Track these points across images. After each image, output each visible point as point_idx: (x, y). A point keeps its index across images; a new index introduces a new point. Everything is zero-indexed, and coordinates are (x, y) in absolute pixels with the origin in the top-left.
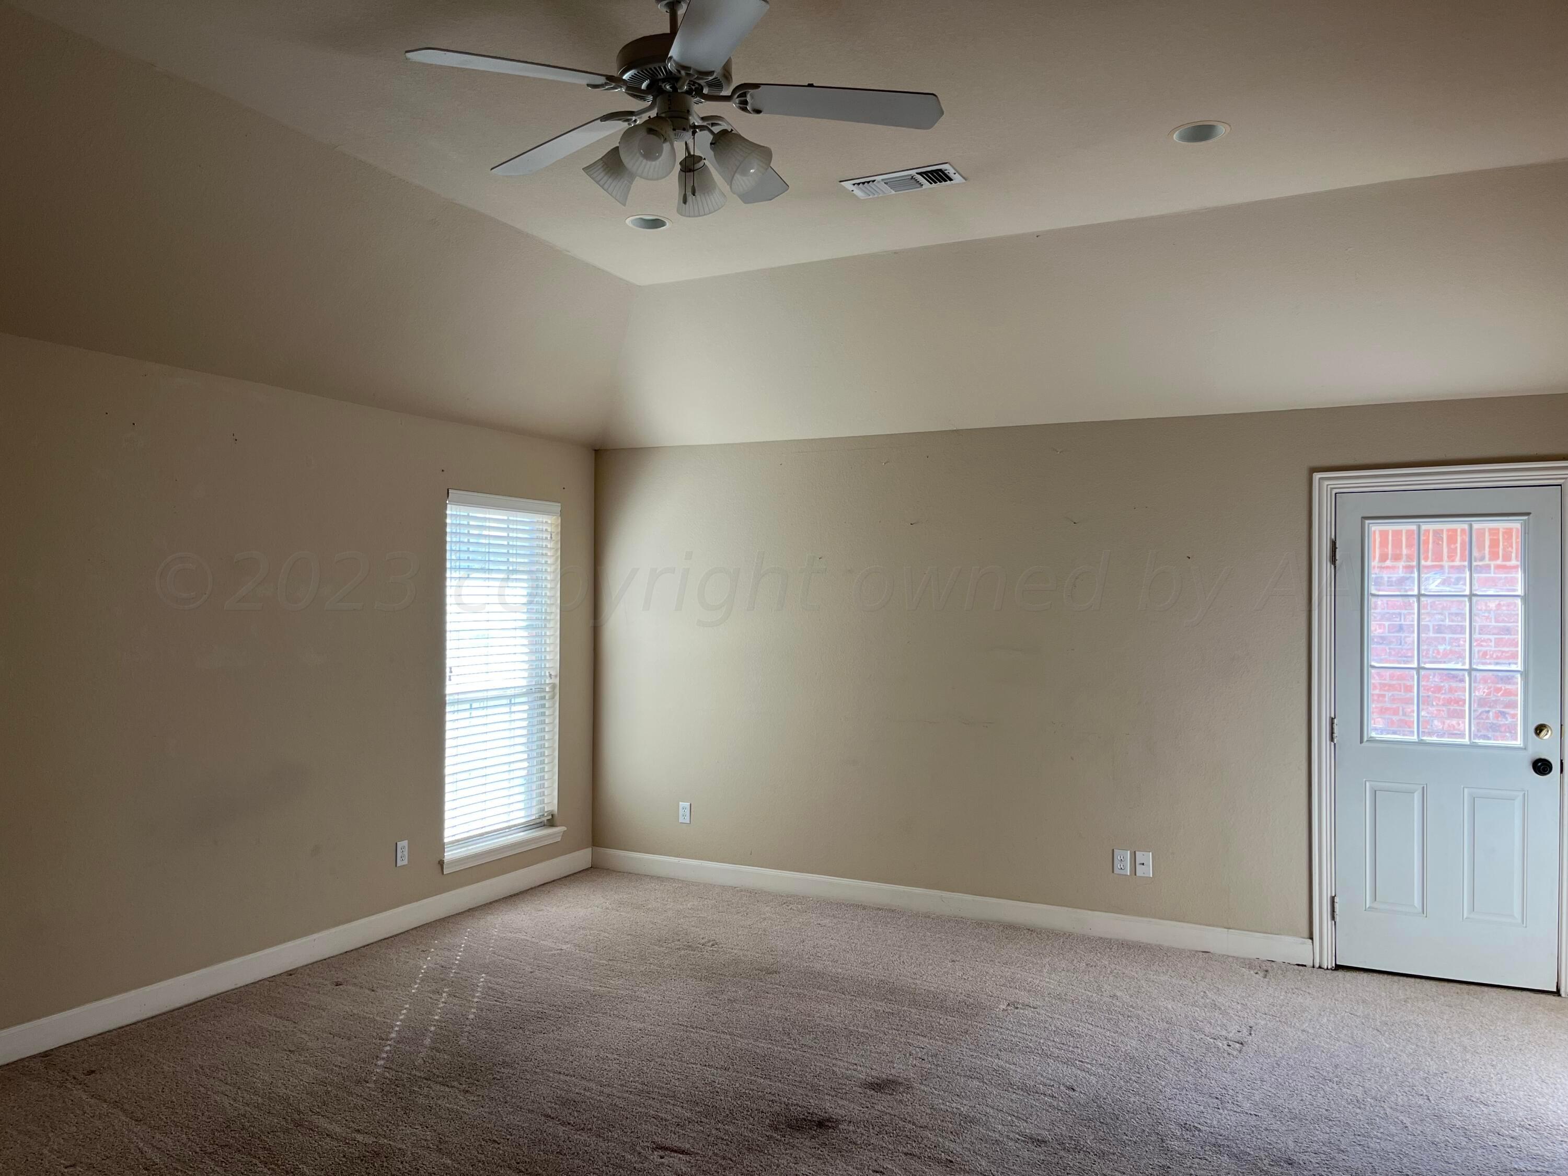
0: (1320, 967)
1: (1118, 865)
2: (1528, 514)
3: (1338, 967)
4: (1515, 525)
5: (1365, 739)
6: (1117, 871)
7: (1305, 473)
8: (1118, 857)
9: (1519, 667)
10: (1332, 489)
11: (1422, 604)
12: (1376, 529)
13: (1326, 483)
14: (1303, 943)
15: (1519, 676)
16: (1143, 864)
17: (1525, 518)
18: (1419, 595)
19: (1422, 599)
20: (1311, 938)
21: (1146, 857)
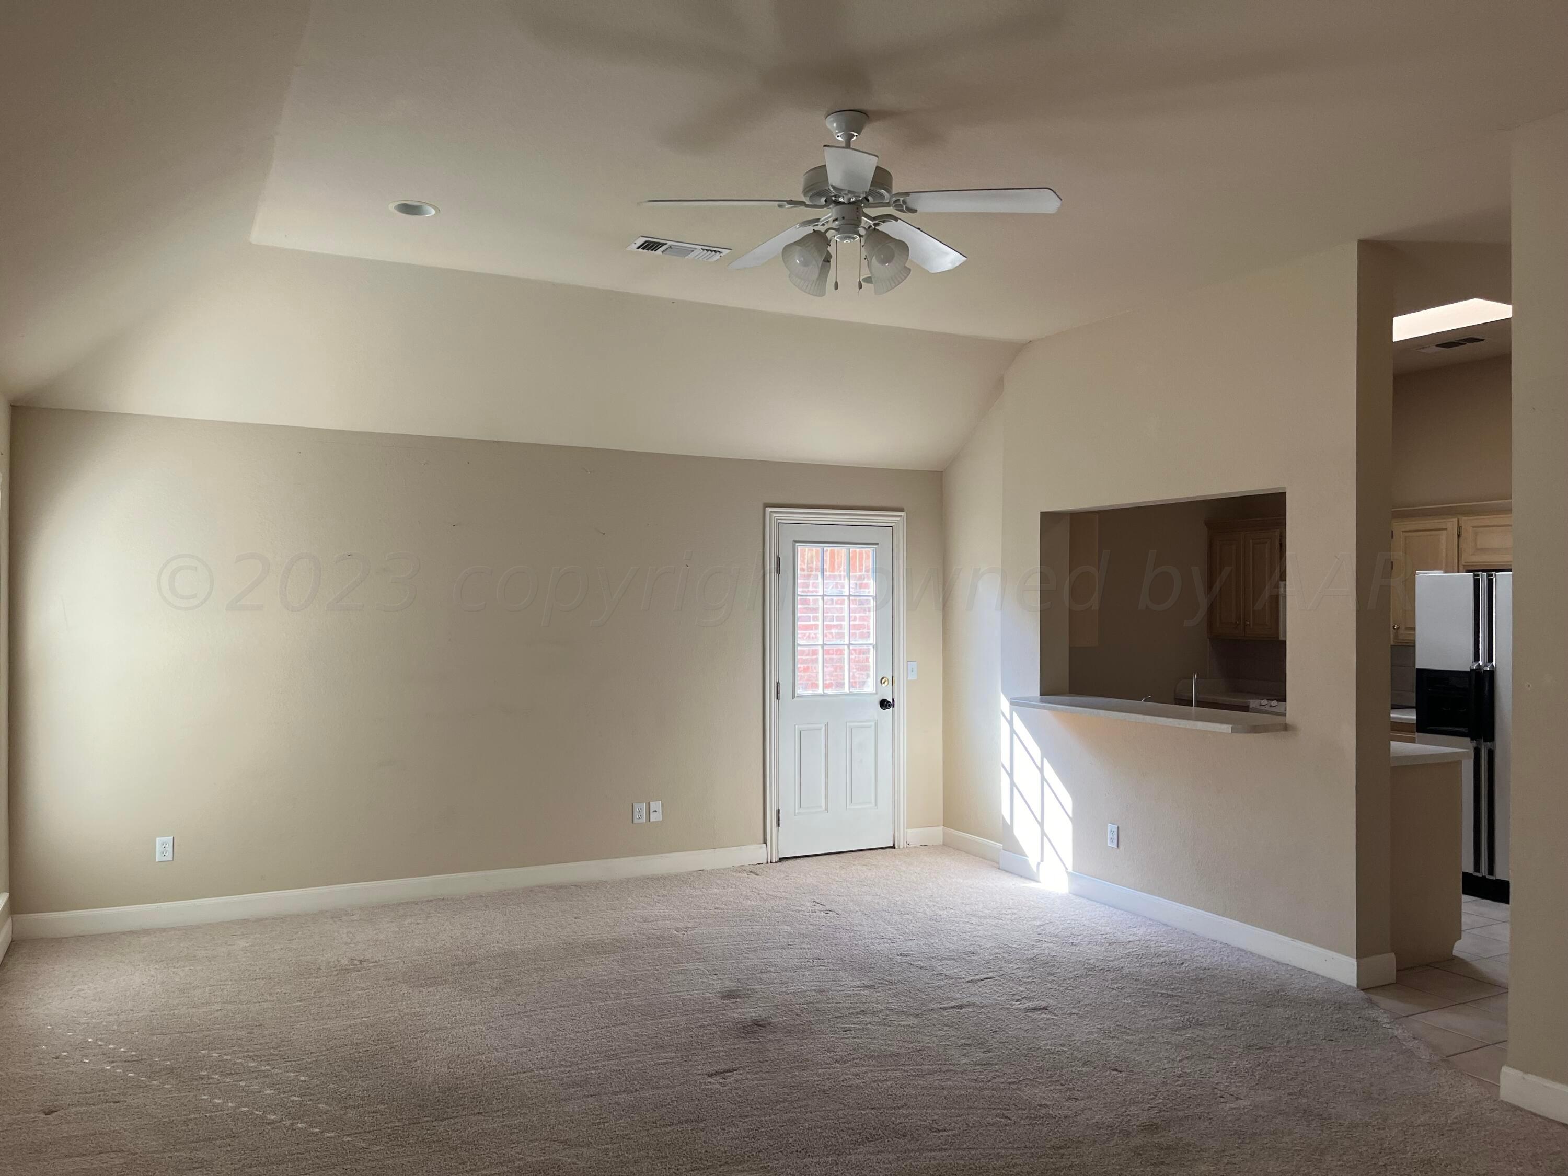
0: (771, 862)
1: (636, 816)
2: (877, 544)
3: (781, 860)
4: (869, 551)
5: (796, 695)
6: (636, 821)
7: (761, 506)
8: (636, 810)
9: (872, 640)
10: (777, 519)
11: (825, 601)
12: (800, 548)
13: (774, 515)
14: (761, 848)
15: (871, 647)
16: (656, 811)
17: (876, 546)
18: (824, 596)
19: (825, 598)
20: (765, 842)
21: (656, 805)
